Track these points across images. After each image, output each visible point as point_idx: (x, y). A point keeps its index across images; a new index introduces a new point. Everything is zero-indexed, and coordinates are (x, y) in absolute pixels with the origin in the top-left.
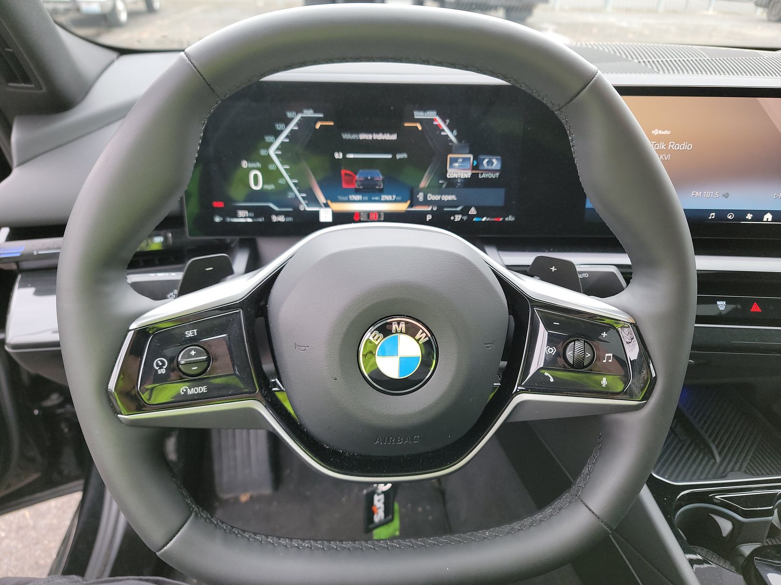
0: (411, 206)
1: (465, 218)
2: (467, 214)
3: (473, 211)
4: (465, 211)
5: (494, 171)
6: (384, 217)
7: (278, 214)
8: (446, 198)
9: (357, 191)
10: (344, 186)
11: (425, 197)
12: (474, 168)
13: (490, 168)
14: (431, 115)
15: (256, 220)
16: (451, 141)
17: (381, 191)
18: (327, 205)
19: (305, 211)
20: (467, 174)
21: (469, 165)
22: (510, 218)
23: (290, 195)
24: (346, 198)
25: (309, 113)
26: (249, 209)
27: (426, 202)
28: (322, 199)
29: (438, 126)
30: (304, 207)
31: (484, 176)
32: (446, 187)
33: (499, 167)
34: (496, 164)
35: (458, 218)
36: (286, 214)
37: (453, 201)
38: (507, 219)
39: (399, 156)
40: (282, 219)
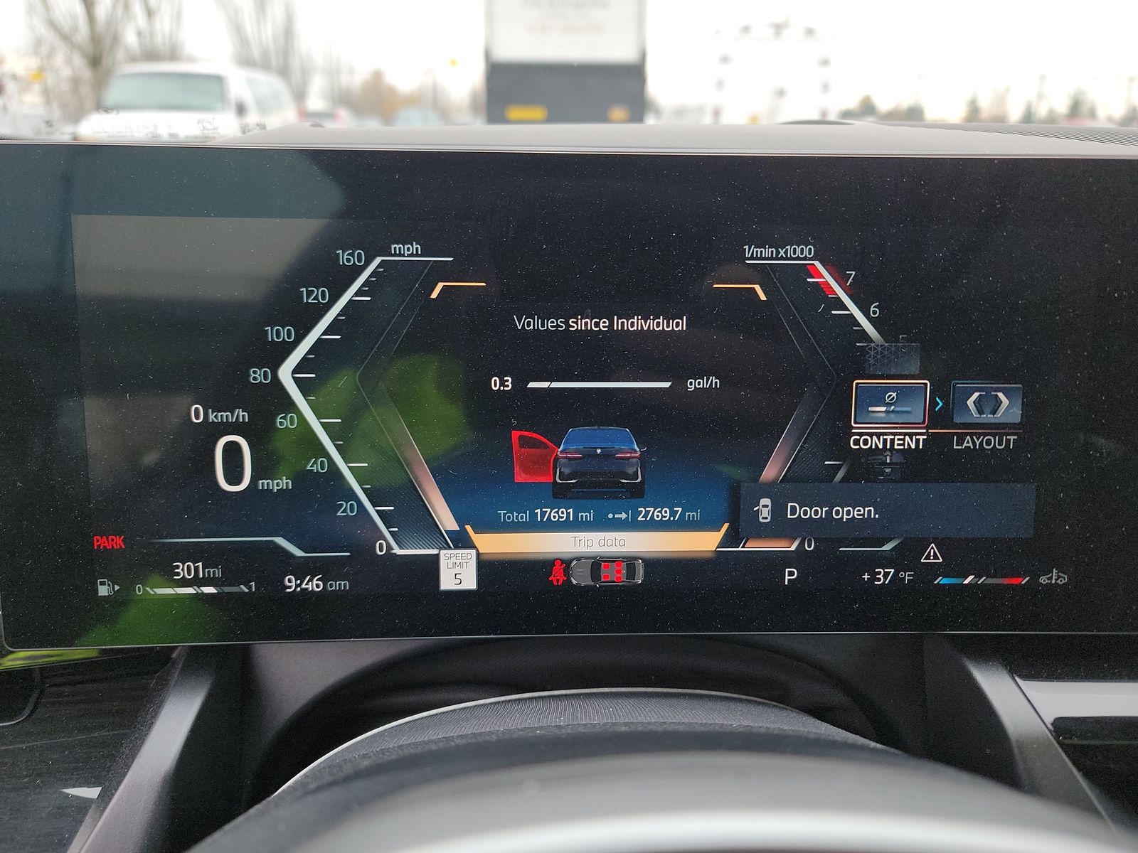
0: (733, 538)
1: (907, 576)
2: (914, 564)
3: (932, 554)
4: (907, 555)
5: (999, 429)
6: (646, 574)
7: (303, 569)
8: (844, 513)
9: (560, 494)
10: (520, 477)
11: (778, 510)
12: (936, 418)
13: (987, 418)
14: (799, 253)
15: (227, 589)
16: (864, 335)
17: (637, 493)
18: (461, 541)
19: (390, 556)
20: (914, 441)
21: (916, 411)
22: (1055, 577)
23: (345, 509)
24: (525, 517)
25: (407, 252)
26: (207, 555)
27: (780, 528)
28: (447, 520)
29: (823, 289)
30: (389, 543)
31: (968, 443)
32: (844, 480)
33: (1016, 416)
34: (1008, 408)
35: (884, 576)
36: (326, 570)
37: (866, 521)
38: (1043, 580)
39: (692, 385)
40: (314, 585)
